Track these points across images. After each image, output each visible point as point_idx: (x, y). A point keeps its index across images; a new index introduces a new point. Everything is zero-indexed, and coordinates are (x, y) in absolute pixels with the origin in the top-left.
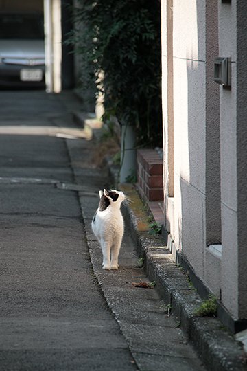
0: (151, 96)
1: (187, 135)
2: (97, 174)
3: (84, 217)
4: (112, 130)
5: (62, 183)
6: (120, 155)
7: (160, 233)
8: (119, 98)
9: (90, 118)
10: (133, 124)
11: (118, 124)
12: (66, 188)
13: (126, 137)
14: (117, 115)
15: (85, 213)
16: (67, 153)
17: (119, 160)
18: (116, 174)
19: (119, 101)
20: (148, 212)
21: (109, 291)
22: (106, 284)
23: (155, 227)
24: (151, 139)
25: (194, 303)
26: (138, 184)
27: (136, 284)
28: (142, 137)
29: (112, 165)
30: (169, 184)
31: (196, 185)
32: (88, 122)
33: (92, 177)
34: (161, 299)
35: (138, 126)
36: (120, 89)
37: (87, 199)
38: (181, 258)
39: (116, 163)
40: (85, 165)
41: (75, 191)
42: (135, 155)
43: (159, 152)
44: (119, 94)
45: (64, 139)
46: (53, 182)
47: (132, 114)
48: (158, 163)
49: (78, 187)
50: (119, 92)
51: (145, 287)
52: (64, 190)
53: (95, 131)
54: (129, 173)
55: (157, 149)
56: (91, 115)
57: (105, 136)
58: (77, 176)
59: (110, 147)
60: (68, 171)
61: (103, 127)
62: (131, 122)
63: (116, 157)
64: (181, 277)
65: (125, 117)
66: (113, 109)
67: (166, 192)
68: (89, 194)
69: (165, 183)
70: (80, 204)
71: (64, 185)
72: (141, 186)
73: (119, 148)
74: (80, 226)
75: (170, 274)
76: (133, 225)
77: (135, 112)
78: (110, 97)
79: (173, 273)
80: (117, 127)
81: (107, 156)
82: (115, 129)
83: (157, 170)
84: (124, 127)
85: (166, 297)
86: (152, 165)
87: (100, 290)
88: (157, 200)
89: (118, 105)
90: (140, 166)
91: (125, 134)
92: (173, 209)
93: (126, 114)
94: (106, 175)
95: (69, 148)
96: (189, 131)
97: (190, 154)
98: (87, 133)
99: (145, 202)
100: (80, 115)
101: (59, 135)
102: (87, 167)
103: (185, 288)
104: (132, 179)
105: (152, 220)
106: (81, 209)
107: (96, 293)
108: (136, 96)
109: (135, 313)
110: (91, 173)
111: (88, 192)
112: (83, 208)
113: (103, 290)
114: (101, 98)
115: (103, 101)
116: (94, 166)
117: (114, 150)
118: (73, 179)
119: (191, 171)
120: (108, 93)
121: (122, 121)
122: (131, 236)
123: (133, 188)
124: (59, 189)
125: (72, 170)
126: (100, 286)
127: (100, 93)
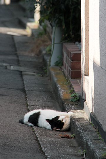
0: (73, 7)
1: (99, 33)
2: (35, 60)
3: (26, 89)
4: (45, 30)
5: (10, 65)
6: (51, 47)
7: (79, 100)
8: (51, 8)
9: (30, 22)
10: (61, 26)
11: (49, 25)
12: (14, 69)
13: (55, 35)
14: (49, 20)
15: (26, 86)
16: (14, 45)
17: (50, 50)
18: (48, 60)
19: (51, 10)
20: (71, 86)
21: (43, 140)
22: (41, 135)
23: (75, 96)
24: (73, 36)
25: (102, 149)
26: (63, 67)
27: (61, 135)
28: (67, 35)
29: (46, 54)
30: (85, 67)
31: (104, 67)
32: (29, 24)
33: (31, 62)
34: (79, 146)
35: (64, 27)
36: (52, 2)
37: (28, 77)
38: (93, 118)
39: (48, 53)
40: (26, 54)
41: (19, 71)
42: (62, 47)
43: (78, 45)
44: (51, 5)
45: (12, 36)
46: (5, 65)
47: (60, 19)
48: (78, 52)
49: (22, 69)
50: (51, 3)
51: (68, 138)
52: (13, 70)
53: (33, 31)
54: (57, 59)
55: (77, 43)
56: (31, 20)
57: (41, 34)
58: (21, 61)
59: (44, 41)
60: (15, 58)
61: (39, 27)
62: (59, 25)
63: (48, 48)
64: (93, 131)
65: (55, 21)
66: (47, 15)
67: (83, 72)
68: (29, 73)
69: (83, 67)
70: (23, 80)
71: (12, 67)
72: (65, 69)
73: (50, 42)
74: (23, 95)
75: (86, 129)
76: (60, 95)
77: (62, 18)
78: (45, 7)
79: (87, 128)
80: (49, 27)
81: (42, 48)
82: (48, 29)
83: (77, 58)
84: (54, 28)
85: (83, 145)
86: (73, 54)
87: (37, 139)
88: (77, 78)
89: (50, 13)
90: (65, 55)
91: (55, 32)
92: (88, 84)
93: (56, 18)
94: (41, 60)
95: (16, 42)
96: (100, 31)
97: (100, 46)
98: (28, 32)
99: (68, 79)
100: (24, 20)
101: (9, 33)
102: (28, 55)
103: (96, 139)
104: (59, 64)
105: (73, 92)
106: (24, 84)
107: (34, 141)
108: (63, 7)
109: (61, 155)
110: (31, 59)
111: (29, 72)
112: (25, 83)
113: (39, 139)
114: (38, 8)
115: (39, 10)
116: (33, 55)
117: (46, 43)
118: (18, 63)
119: (101, 58)
120: (43, 4)
121: (53, 24)
122: (58, 103)
123: (60, 70)
124: (9, 70)
125: (18, 57)
126: (36, 137)
127: (38, 5)
